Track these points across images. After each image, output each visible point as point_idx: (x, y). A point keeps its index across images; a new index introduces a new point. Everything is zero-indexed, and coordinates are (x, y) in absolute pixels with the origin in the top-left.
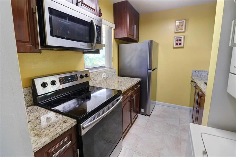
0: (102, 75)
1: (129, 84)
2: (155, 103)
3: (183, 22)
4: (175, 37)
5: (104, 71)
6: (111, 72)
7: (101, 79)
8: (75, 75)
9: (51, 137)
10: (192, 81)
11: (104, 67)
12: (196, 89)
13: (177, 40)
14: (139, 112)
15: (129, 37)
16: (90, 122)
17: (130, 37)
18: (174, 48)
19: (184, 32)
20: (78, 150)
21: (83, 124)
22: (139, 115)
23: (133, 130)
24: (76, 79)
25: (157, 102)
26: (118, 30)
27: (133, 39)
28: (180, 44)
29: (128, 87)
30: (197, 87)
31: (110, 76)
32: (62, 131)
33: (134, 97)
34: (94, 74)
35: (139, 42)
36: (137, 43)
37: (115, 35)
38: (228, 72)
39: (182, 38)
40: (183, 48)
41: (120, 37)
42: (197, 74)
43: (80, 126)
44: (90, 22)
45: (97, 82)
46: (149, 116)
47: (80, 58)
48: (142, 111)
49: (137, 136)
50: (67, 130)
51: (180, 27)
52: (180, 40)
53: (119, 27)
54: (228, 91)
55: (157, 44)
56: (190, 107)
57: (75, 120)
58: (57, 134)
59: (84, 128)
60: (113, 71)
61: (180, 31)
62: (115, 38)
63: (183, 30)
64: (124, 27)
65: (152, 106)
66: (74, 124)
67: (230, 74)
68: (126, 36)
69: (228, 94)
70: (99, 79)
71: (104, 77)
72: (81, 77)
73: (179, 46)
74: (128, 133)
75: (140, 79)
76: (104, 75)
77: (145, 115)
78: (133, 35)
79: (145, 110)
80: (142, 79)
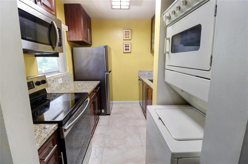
0: (59, 81)
1: (91, 86)
2: (113, 102)
3: (129, 31)
4: (124, 44)
5: (60, 76)
6: (67, 78)
7: (58, 86)
8: (31, 82)
9: (40, 142)
10: (139, 80)
11: (58, 72)
12: (143, 85)
13: (126, 46)
14: (100, 114)
15: (83, 40)
16: (69, 124)
17: (85, 41)
18: (124, 53)
19: (130, 40)
20: (62, 153)
21: (64, 127)
22: (100, 116)
23: (98, 131)
24: (33, 87)
25: (113, 101)
26: (71, 32)
27: (87, 42)
28: (128, 50)
29: (92, 89)
30: (143, 83)
31: (66, 82)
32: (48, 135)
33: (96, 99)
34: (50, 80)
35: (92, 46)
36: (90, 47)
37: (68, 38)
38: (164, 69)
39: (129, 44)
40: (130, 53)
41: (75, 40)
42: (142, 73)
43: (62, 129)
44: (50, 23)
45: (54, 88)
46: (109, 115)
47: (33, 62)
48: (102, 112)
49: (103, 134)
50: (51, 134)
51: (127, 35)
52: (128, 46)
53: (72, 29)
54: (165, 80)
55: (110, 49)
56: (139, 100)
57: (57, 124)
58: (44, 139)
59: (65, 130)
60: (69, 76)
61: (127, 39)
62: (68, 41)
63: (130, 38)
64: (79, 30)
65: (111, 106)
66: (56, 128)
67: (166, 70)
68: (81, 40)
69: (166, 82)
70: (56, 85)
71: (61, 82)
72: (38, 83)
73: (127, 51)
74: (94, 134)
75: (99, 82)
76: (60, 81)
77: (106, 115)
78: (87, 39)
79: (106, 111)
80: (100, 82)
